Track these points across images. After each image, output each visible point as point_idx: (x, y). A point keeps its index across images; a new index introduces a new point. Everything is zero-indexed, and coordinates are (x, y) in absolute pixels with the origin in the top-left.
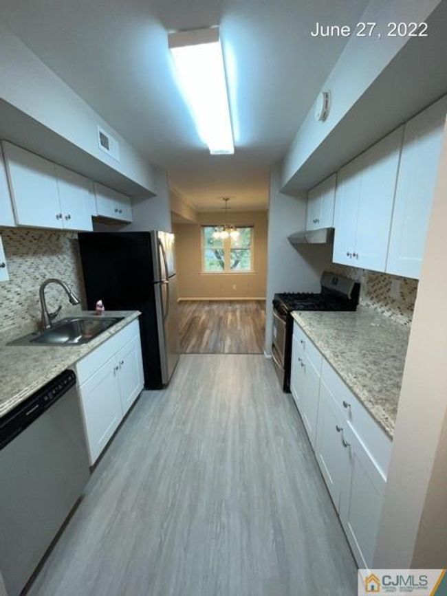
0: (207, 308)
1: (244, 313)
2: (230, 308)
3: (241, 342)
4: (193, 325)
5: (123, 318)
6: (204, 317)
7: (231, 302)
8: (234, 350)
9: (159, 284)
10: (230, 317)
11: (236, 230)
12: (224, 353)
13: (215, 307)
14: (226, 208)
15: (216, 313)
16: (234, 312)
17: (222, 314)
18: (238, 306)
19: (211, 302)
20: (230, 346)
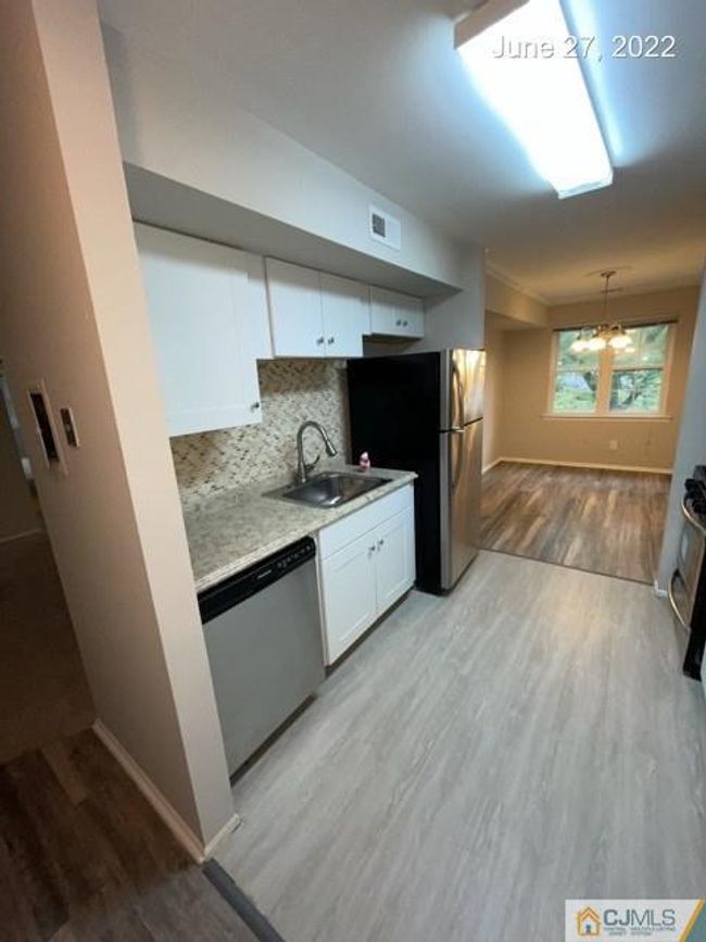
0: (548, 479)
1: (626, 498)
2: (597, 484)
3: (605, 550)
4: (515, 506)
5: (390, 481)
6: (538, 494)
7: (602, 473)
8: (586, 562)
10: (592, 500)
11: (624, 333)
12: (562, 564)
13: (565, 479)
14: (607, 291)
15: (564, 491)
16: (604, 493)
17: (576, 493)
18: (615, 483)
19: (558, 469)
20: (579, 556)
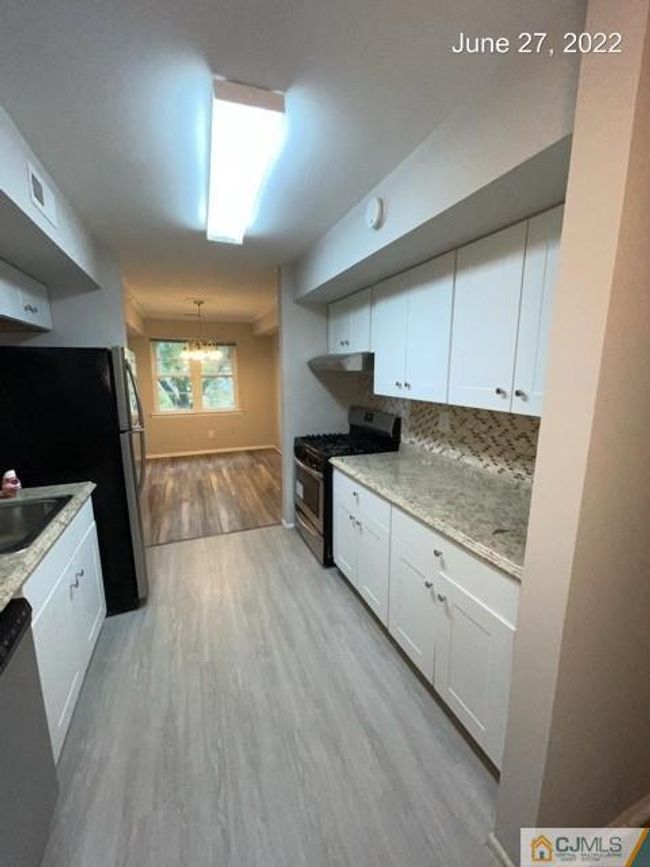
0: (170, 470)
1: (234, 472)
2: (210, 466)
3: (243, 512)
4: (156, 499)
5: (70, 497)
6: (170, 484)
7: (209, 457)
8: (237, 525)
9: (127, 433)
10: (214, 479)
11: (217, 349)
12: (223, 533)
13: (184, 467)
14: (199, 315)
15: (189, 475)
16: (218, 471)
17: (199, 474)
18: (221, 462)
19: (174, 460)
20: (230, 523)
